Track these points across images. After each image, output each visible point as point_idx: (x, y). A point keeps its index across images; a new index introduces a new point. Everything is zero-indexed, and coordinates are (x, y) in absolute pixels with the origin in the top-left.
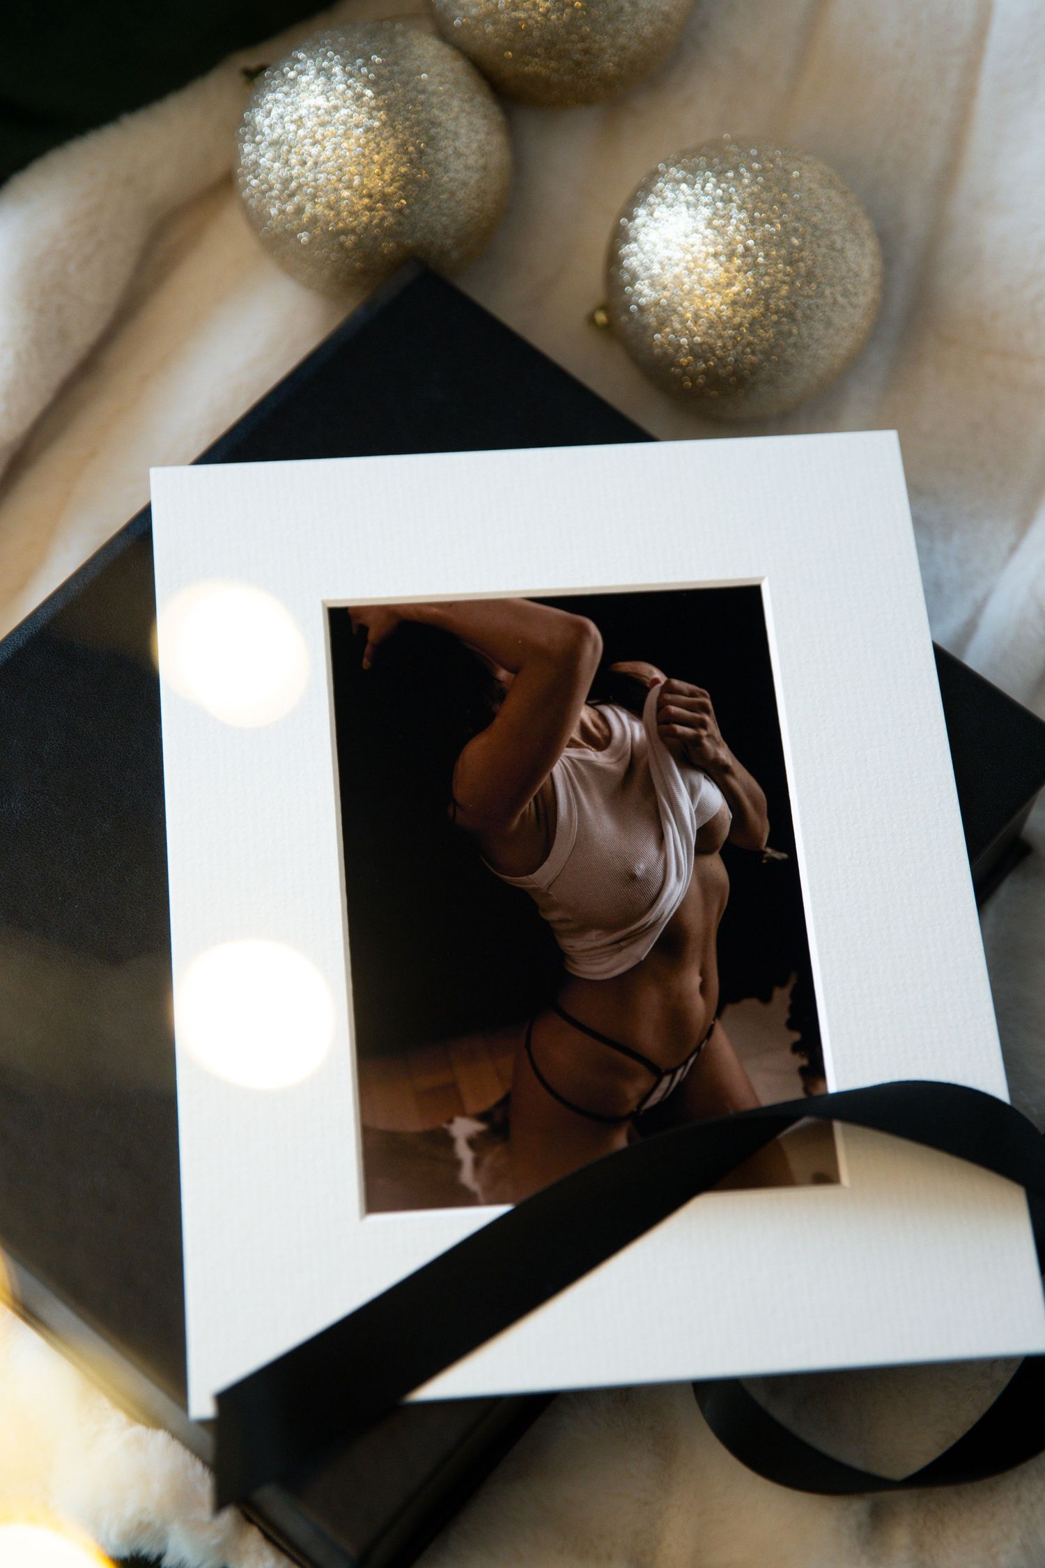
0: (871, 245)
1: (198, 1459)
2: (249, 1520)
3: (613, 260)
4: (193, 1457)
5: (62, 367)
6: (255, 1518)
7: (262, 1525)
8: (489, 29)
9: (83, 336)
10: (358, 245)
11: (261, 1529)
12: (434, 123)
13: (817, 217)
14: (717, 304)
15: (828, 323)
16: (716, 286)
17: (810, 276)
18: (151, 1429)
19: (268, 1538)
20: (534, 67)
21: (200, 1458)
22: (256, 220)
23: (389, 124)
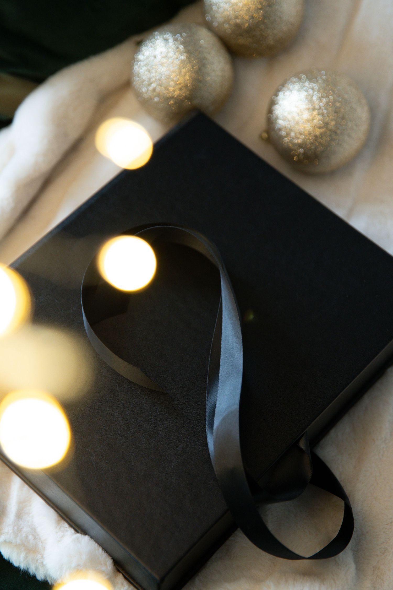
0: (366, 108)
1: (100, 547)
2: (119, 571)
3: (270, 111)
4: (99, 546)
5: (65, 146)
6: (121, 570)
7: (124, 573)
8: (226, 26)
9: (74, 135)
10: (175, 103)
11: (123, 575)
12: (205, 59)
13: (346, 96)
14: (308, 127)
15: (349, 136)
16: (308, 121)
17: (343, 118)
18: (83, 535)
19: (125, 578)
20: (242, 41)
21: (101, 547)
22: (138, 95)
23: (188, 58)
